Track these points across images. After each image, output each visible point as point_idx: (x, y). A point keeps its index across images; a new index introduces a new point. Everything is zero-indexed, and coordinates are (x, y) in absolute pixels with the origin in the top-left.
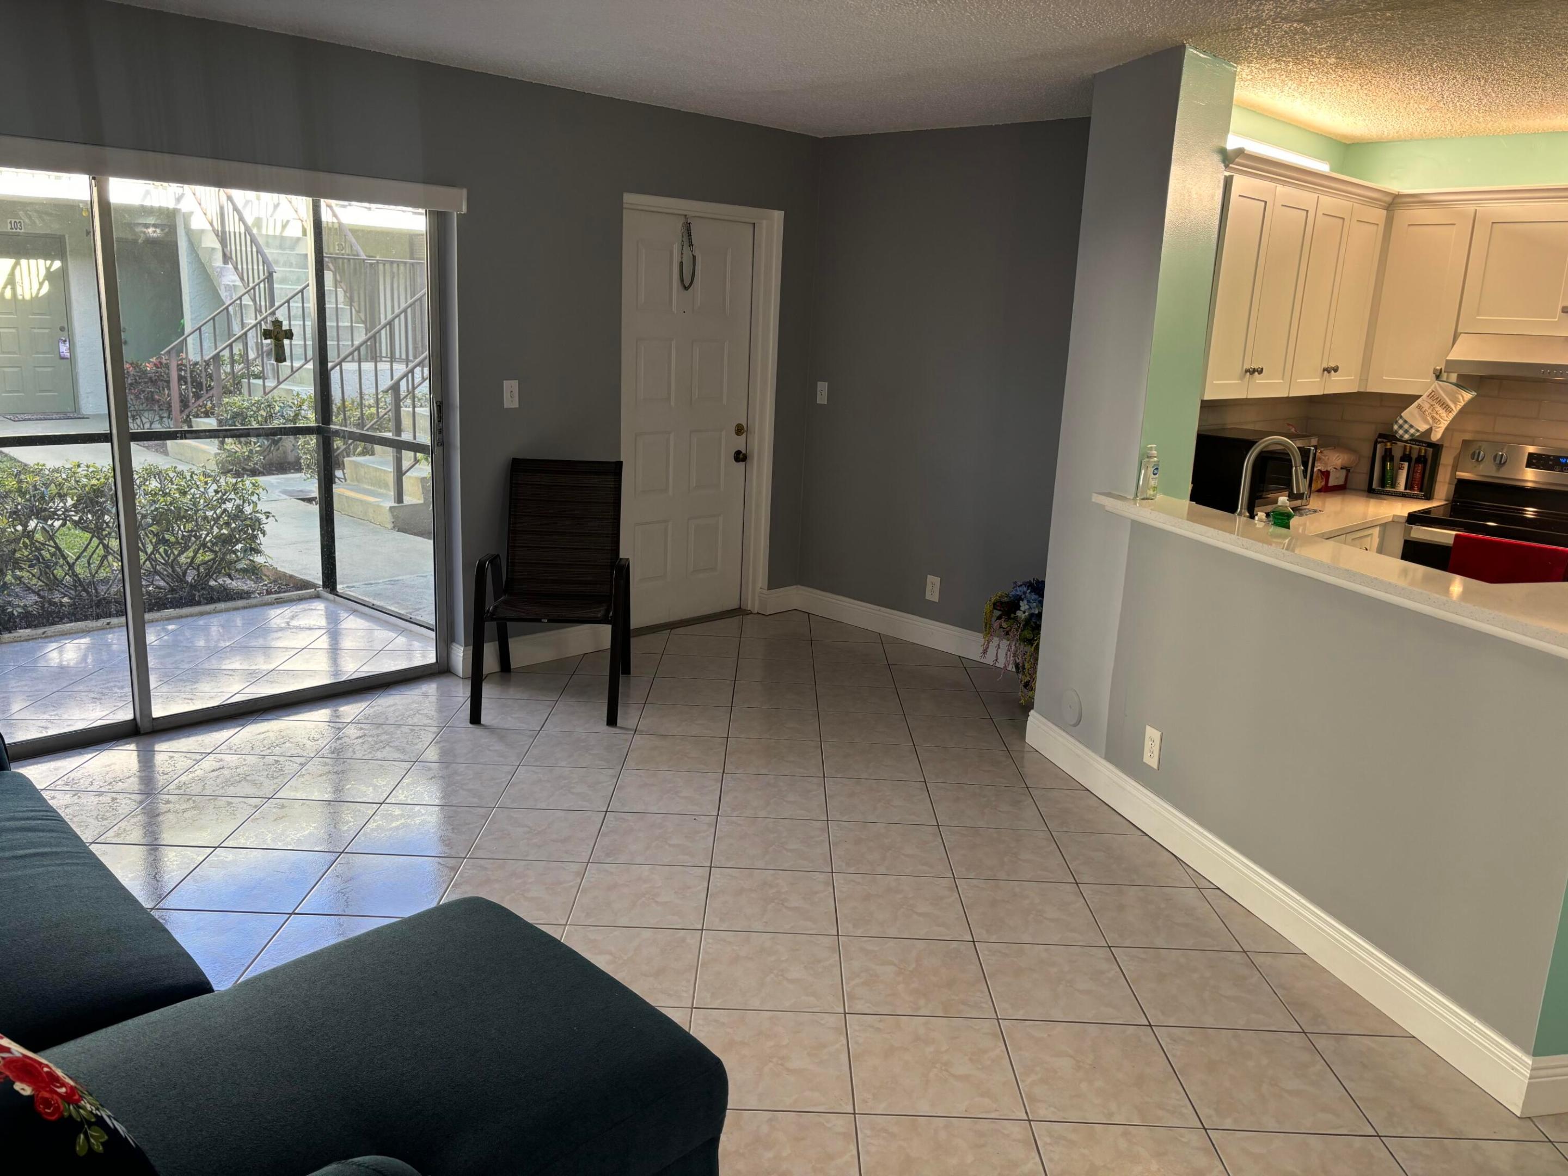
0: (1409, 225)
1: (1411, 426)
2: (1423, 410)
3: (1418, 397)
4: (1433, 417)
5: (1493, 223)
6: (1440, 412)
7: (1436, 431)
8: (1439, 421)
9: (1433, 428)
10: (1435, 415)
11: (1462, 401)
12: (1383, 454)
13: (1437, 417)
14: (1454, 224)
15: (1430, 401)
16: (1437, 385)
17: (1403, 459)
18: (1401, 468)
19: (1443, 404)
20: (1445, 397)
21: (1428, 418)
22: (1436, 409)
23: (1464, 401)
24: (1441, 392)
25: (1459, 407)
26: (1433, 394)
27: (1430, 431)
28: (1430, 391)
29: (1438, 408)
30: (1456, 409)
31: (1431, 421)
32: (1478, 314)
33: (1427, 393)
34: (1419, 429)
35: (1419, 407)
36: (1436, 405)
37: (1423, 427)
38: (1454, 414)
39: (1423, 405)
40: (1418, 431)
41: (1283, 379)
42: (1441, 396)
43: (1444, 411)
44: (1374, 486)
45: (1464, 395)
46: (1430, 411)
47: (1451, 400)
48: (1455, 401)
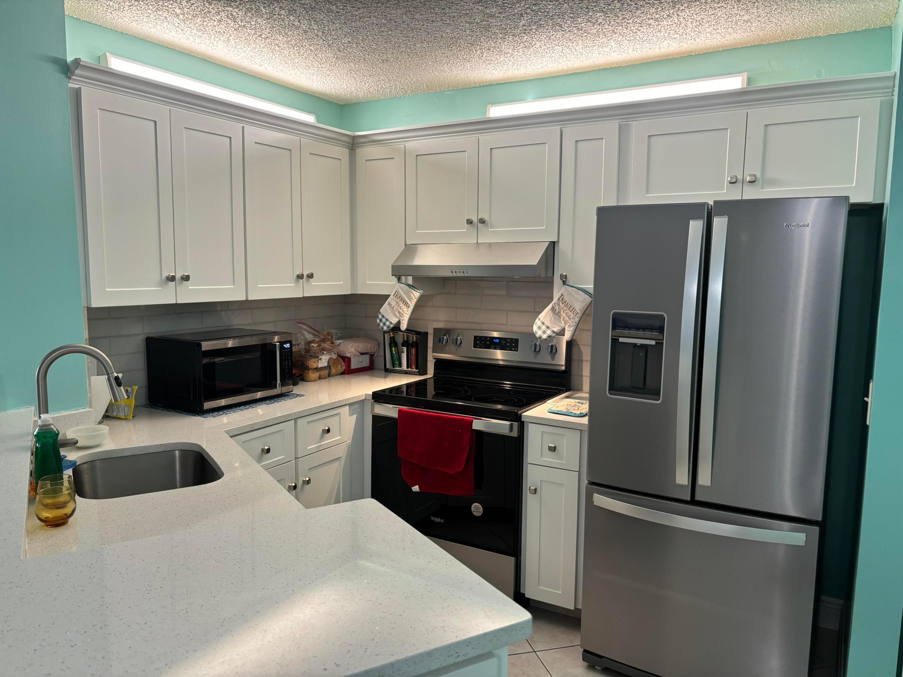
0: (366, 160)
1: (387, 320)
2: (392, 306)
3: (388, 296)
4: (399, 312)
5: (417, 156)
6: (403, 307)
7: (402, 323)
8: (403, 315)
9: (401, 320)
10: (400, 310)
11: (414, 298)
12: (390, 342)
13: (401, 311)
14: (394, 158)
15: (395, 299)
16: (398, 286)
17: (403, 345)
18: (403, 352)
19: (404, 302)
20: (403, 295)
21: (396, 313)
22: (401, 306)
23: (415, 298)
24: (401, 292)
25: (414, 303)
26: (397, 293)
27: (399, 323)
28: (394, 291)
29: (402, 305)
30: (412, 304)
31: (398, 315)
32: (417, 229)
33: (393, 293)
34: (392, 322)
35: (389, 304)
36: (400, 302)
37: (394, 320)
38: (412, 308)
39: (391, 303)
40: (391, 323)
41: (234, 285)
42: (402, 295)
43: (405, 306)
44: (387, 367)
45: (414, 294)
46: (397, 307)
47: (408, 298)
48: (410, 299)
